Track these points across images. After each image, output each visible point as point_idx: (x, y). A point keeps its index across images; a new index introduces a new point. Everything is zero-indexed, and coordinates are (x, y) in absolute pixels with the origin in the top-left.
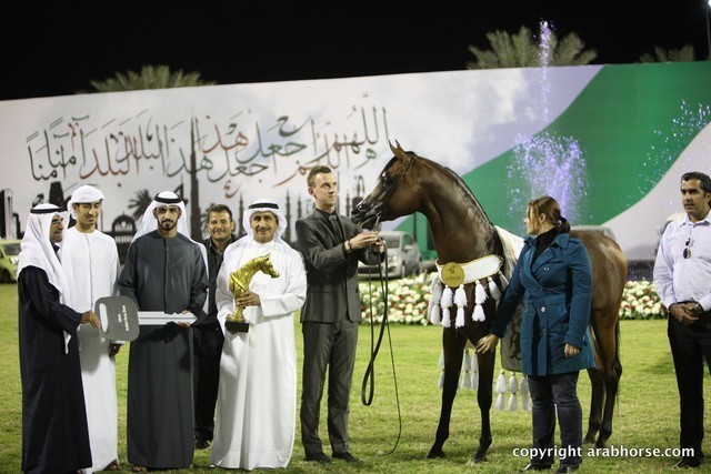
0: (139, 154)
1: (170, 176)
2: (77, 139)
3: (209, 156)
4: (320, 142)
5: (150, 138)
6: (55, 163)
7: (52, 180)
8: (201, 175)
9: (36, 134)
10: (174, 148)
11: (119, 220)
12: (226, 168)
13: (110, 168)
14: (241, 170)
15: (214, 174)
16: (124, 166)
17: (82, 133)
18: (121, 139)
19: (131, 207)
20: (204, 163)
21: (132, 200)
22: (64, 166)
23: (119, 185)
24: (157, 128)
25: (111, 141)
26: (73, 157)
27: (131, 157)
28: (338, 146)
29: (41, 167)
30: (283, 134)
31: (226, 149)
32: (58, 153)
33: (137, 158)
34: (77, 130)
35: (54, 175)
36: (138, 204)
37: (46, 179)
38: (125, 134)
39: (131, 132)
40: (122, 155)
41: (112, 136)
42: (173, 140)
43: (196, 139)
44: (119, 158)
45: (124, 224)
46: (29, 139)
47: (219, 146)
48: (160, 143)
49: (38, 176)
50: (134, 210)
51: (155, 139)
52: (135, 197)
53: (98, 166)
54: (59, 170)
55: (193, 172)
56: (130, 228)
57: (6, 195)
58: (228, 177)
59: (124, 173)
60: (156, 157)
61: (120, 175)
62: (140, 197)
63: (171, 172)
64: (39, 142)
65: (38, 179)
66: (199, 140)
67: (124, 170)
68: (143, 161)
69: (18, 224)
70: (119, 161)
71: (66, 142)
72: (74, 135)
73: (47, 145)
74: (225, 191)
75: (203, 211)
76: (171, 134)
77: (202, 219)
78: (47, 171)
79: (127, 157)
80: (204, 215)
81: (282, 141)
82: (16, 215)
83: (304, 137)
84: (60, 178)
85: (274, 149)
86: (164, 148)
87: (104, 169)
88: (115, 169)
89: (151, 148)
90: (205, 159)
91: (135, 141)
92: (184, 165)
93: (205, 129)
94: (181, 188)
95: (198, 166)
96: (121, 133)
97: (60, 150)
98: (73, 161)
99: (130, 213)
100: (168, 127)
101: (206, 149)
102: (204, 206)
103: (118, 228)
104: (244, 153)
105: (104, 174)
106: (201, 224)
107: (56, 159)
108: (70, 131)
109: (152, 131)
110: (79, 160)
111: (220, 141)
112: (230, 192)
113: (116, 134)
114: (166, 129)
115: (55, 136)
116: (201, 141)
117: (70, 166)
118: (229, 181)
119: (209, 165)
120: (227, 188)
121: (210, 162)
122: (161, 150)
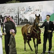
1: (15, 14)
3: (20, 12)
4: (34, 10)
7: (1, 15)
8: (19, 14)
13: (8, 13)
14: (24, 13)
28: (36, 10)
30: (29, 9)
38: (10, 9)
40: (9, 11)
41: (8, 9)
42: (16, 10)
47: (21, 10)
48: (14, 10)
55: (18, 14)
60: (13, 12)
66: (19, 10)
67: (10, 13)
71: (2, 10)
74: (22, 16)
80: (20, 19)
81: (29, 10)
83: (32, 9)
85: (28, 11)
93: (20, 8)
94: (17, 16)
98: (3, 12)
104: (25, 11)
107: (1, 12)
109: (13, 8)
114: (15, 8)
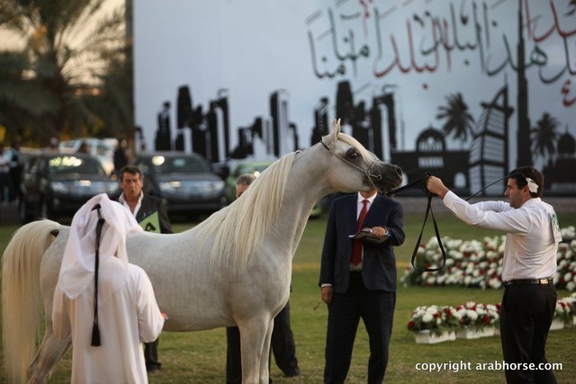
0: (451, 42)
1: (491, 74)
2: (371, 21)
3: (543, 46)
5: (464, 21)
6: (343, 54)
7: (339, 78)
8: (531, 74)
9: (317, 15)
10: (496, 35)
11: (424, 136)
12: (564, 63)
13: (413, 63)
15: (548, 72)
16: (431, 60)
17: (376, 12)
18: (428, 22)
19: (440, 117)
20: (535, 56)
21: (441, 108)
22: (354, 58)
23: (425, 86)
24: (475, 6)
25: (415, 25)
26: (366, 48)
27: (441, 49)
29: (324, 59)
31: (564, 36)
32: (346, 40)
33: (448, 49)
34: (371, 10)
35: (342, 71)
36: (450, 112)
37: (331, 76)
38: (434, 14)
39: (441, 12)
40: (429, 45)
41: (416, 18)
42: (495, 24)
43: (525, 22)
44: (426, 48)
45: (431, 141)
46: (310, 21)
47: (556, 33)
48: (478, 28)
49: (321, 71)
50: (444, 121)
51: (471, 23)
52: (445, 104)
53: (397, 61)
54: (348, 64)
55: (521, 69)
56: (438, 147)
57: (281, 98)
58: (567, 76)
59: (431, 70)
60: (472, 48)
61: (426, 73)
62: (452, 104)
63: (492, 68)
64: (322, 25)
65: (320, 76)
66: (529, 23)
67: (432, 65)
68: (455, 53)
69: (296, 138)
70: (425, 53)
71: (356, 25)
72: (367, 15)
73: (333, 30)
74: (561, 97)
75: (534, 124)
76: (492, 16)
77: (533, 136)
78: (333, 65)
79: (435, 48)
80: (535, 130)
82: (293, 126)
84: (348, 76)
86: (483, 35)
87: (406, 63)
88: (420, 64)
89: (467, 34)
90: (537, 50)
91: (446, 24)
92: (509, 59)
94: (504, 91)
95: (527, 61)
96: (428, 14)
97: (348, 35)
98: (365, 52)
99: (439, 125)
100: (489, 5)
101: (538, 34)
102: (535, 117)
103: (423, 147)
105: (405, 71)
106: (530, 143)
107: (344, 50)
108: (361, 9)
109: (468, 12)
110: (374, 51)
111: (557, 25)
112: (570, 98)
113: (421, 15)
114: (485, 7)
115: (343, 17)
116: (532, 26)
117: (361, 60)
118: (568, 82)
119: (541, 59)
120: (565, 91)
121: (544, 55)
122: (479, 37)
